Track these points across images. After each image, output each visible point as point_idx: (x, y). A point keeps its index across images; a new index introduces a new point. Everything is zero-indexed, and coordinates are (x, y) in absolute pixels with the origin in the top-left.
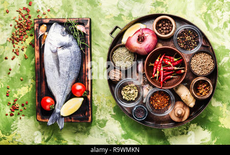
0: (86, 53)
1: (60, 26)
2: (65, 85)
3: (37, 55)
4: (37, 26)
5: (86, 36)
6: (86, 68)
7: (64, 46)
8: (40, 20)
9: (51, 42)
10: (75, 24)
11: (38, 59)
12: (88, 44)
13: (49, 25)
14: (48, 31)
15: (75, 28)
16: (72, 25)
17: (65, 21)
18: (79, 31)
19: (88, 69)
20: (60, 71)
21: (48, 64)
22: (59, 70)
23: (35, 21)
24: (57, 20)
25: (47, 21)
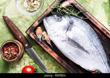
0: (88, 18)
1: (50, 17)
2: (99, 56)
3: (55, 55)
4: (33, 35)
5: (76, 6)
6: (100, 28)
7: (68, 28)
8: (31, 28)
9: (56, 34)
10: (59, 5)
11: (58, 58)
12: (83, 10)
13: (41, 24)
14: (44, 29)
15: (62, 8)
16: (57, 9)
17: (50, 10)
18: (67, 7)
19: (102, 28)
20: (86, 49)
21: (71, 53)
22: (84, 50)
23: (28, 33)
24: (43, 16)
25: (37, 23)
